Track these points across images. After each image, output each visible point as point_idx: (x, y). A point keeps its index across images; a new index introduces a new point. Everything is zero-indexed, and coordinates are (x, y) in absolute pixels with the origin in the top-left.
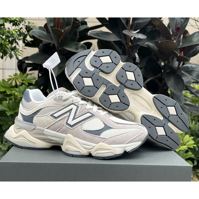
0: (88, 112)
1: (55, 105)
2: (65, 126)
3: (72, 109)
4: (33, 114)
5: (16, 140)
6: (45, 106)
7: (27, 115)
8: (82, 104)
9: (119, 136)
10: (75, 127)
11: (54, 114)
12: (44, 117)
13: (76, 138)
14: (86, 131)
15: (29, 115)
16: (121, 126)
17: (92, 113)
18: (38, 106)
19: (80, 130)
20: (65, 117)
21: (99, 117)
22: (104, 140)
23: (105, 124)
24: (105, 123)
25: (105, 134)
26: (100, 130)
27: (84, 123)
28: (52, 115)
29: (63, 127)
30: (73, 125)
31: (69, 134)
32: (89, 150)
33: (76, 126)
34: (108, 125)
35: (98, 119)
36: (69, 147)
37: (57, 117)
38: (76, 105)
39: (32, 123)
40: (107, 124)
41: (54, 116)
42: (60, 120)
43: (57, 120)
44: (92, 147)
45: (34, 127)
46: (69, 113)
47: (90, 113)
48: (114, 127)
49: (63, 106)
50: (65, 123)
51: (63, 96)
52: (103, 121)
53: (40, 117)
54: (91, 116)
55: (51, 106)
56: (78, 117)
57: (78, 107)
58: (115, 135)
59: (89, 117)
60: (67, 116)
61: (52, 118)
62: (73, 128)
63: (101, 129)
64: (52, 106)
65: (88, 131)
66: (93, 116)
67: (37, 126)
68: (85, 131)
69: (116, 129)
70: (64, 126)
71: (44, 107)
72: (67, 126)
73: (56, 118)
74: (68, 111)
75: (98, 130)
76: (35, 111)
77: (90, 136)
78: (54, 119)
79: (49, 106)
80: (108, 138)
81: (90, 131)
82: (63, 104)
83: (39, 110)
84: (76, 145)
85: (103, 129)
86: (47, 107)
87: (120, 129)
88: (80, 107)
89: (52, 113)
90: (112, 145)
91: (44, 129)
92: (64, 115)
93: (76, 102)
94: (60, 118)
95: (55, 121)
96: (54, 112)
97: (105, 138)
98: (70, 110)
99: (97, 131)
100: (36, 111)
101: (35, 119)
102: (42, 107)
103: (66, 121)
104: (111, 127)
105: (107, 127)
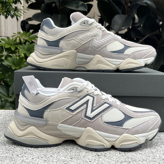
0: (105, 103)
1: (70, 97)
2: (84, 119)
3: (88, 101)
4: (43, 108)
5: (22, 138)
6: (59, 99)
7: (35, 110)
8: (97, 95)
9: (141, 126)
10: (94, 119)
11: (70, 106)
12: (58, 111)
13: (97, 131)
14: (108, 122)
15: (38, 109)
16: (140, 114)
17: (109, 103)
18: (50, 99)
19: (101, 122)
20: (82, 110)
21: (116, 107)
22: (128, 131)
23: (125, 114)
24: (125, 112)
25: (128, 125)
26: (121, 121)
27: (103, 114)
28: (68, 109)
29: (82, 121)
30: (92, 118)
31: (88, 128)
32: (113, 143)
33: (96, 118)
34: (128, 115)
35: (116, 109)
36: (91, 141)
37: (74, 110)
38: (91, 96)
39: (43, 118)
40: (126, 113)
41: (70, 109)
42: (77, 113)
43: (74, 114)
44: (116, 139)
45: (45, 123)
46: (86, 105)
47: (107, 103)
48: (134, 117)
49: (79, 97)
50: (83, 116)
51: (78, 87)
52: (122, 110)
53: (53, 111)
54: (108, 107)
55: (65, 98)
56: (96, 109)
57: (94, 98)
58: (137, 125)
59: (107, 108)
60: (85, 108)
61: (68, 111)
62: (93, 121)
63: (123, 120)
64: (67, 98)
65: (110, 122)
66: (110, 106)
67: (48, 121)
68: (106, 123)
69: (137, 118)
70: (82, 119)
71: (57, 100)
72: (86, 119)
73: (72, 111)
74: (85, 103)
75: (120, 121)
76: (46, 105)
77: (113, 128)
78: (70, 112)
79: (64, 99)
80: (131, 128)
81: (111, 122)
82: (78, 96)
83: (51, 104)
84: (98, 138)
85: (124, 119)
86: (61, 99)
87: (140, 118)
88: (96, 97)
89: (68, 106)
90: (135, 135)
91: (58, 123)
92: (81, 107)
93: (91, 92)
94: (77, 111)
95: (72, 115)
96: (69, 105)
97: (128, 129)
98: (86, 102)
99: (118, 121)
100: (48, 104)
101: (46, 114)
102: (55, 100)
103: (84, 113)
104: (131, 116)
105: (127, 117)
